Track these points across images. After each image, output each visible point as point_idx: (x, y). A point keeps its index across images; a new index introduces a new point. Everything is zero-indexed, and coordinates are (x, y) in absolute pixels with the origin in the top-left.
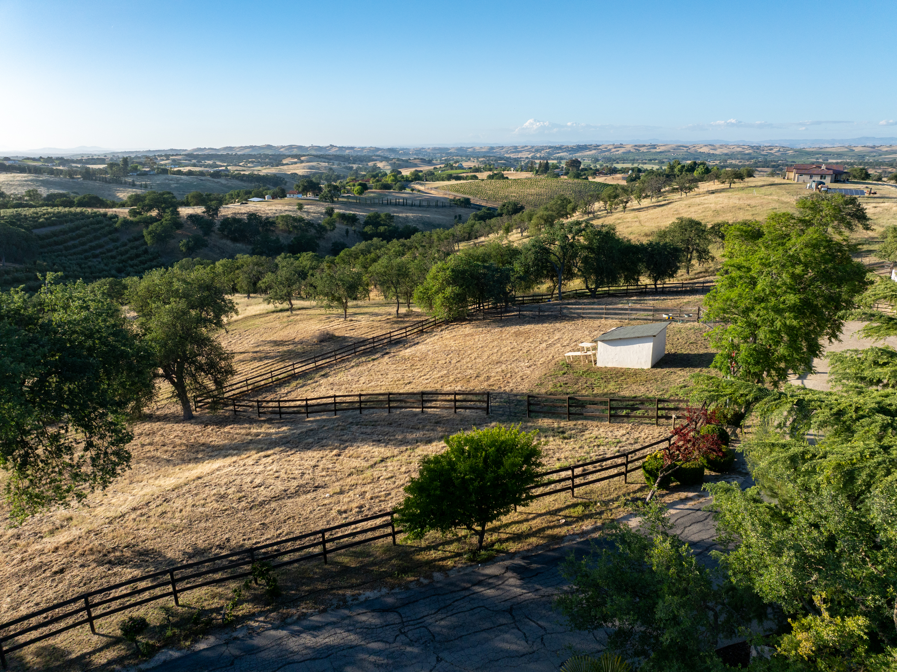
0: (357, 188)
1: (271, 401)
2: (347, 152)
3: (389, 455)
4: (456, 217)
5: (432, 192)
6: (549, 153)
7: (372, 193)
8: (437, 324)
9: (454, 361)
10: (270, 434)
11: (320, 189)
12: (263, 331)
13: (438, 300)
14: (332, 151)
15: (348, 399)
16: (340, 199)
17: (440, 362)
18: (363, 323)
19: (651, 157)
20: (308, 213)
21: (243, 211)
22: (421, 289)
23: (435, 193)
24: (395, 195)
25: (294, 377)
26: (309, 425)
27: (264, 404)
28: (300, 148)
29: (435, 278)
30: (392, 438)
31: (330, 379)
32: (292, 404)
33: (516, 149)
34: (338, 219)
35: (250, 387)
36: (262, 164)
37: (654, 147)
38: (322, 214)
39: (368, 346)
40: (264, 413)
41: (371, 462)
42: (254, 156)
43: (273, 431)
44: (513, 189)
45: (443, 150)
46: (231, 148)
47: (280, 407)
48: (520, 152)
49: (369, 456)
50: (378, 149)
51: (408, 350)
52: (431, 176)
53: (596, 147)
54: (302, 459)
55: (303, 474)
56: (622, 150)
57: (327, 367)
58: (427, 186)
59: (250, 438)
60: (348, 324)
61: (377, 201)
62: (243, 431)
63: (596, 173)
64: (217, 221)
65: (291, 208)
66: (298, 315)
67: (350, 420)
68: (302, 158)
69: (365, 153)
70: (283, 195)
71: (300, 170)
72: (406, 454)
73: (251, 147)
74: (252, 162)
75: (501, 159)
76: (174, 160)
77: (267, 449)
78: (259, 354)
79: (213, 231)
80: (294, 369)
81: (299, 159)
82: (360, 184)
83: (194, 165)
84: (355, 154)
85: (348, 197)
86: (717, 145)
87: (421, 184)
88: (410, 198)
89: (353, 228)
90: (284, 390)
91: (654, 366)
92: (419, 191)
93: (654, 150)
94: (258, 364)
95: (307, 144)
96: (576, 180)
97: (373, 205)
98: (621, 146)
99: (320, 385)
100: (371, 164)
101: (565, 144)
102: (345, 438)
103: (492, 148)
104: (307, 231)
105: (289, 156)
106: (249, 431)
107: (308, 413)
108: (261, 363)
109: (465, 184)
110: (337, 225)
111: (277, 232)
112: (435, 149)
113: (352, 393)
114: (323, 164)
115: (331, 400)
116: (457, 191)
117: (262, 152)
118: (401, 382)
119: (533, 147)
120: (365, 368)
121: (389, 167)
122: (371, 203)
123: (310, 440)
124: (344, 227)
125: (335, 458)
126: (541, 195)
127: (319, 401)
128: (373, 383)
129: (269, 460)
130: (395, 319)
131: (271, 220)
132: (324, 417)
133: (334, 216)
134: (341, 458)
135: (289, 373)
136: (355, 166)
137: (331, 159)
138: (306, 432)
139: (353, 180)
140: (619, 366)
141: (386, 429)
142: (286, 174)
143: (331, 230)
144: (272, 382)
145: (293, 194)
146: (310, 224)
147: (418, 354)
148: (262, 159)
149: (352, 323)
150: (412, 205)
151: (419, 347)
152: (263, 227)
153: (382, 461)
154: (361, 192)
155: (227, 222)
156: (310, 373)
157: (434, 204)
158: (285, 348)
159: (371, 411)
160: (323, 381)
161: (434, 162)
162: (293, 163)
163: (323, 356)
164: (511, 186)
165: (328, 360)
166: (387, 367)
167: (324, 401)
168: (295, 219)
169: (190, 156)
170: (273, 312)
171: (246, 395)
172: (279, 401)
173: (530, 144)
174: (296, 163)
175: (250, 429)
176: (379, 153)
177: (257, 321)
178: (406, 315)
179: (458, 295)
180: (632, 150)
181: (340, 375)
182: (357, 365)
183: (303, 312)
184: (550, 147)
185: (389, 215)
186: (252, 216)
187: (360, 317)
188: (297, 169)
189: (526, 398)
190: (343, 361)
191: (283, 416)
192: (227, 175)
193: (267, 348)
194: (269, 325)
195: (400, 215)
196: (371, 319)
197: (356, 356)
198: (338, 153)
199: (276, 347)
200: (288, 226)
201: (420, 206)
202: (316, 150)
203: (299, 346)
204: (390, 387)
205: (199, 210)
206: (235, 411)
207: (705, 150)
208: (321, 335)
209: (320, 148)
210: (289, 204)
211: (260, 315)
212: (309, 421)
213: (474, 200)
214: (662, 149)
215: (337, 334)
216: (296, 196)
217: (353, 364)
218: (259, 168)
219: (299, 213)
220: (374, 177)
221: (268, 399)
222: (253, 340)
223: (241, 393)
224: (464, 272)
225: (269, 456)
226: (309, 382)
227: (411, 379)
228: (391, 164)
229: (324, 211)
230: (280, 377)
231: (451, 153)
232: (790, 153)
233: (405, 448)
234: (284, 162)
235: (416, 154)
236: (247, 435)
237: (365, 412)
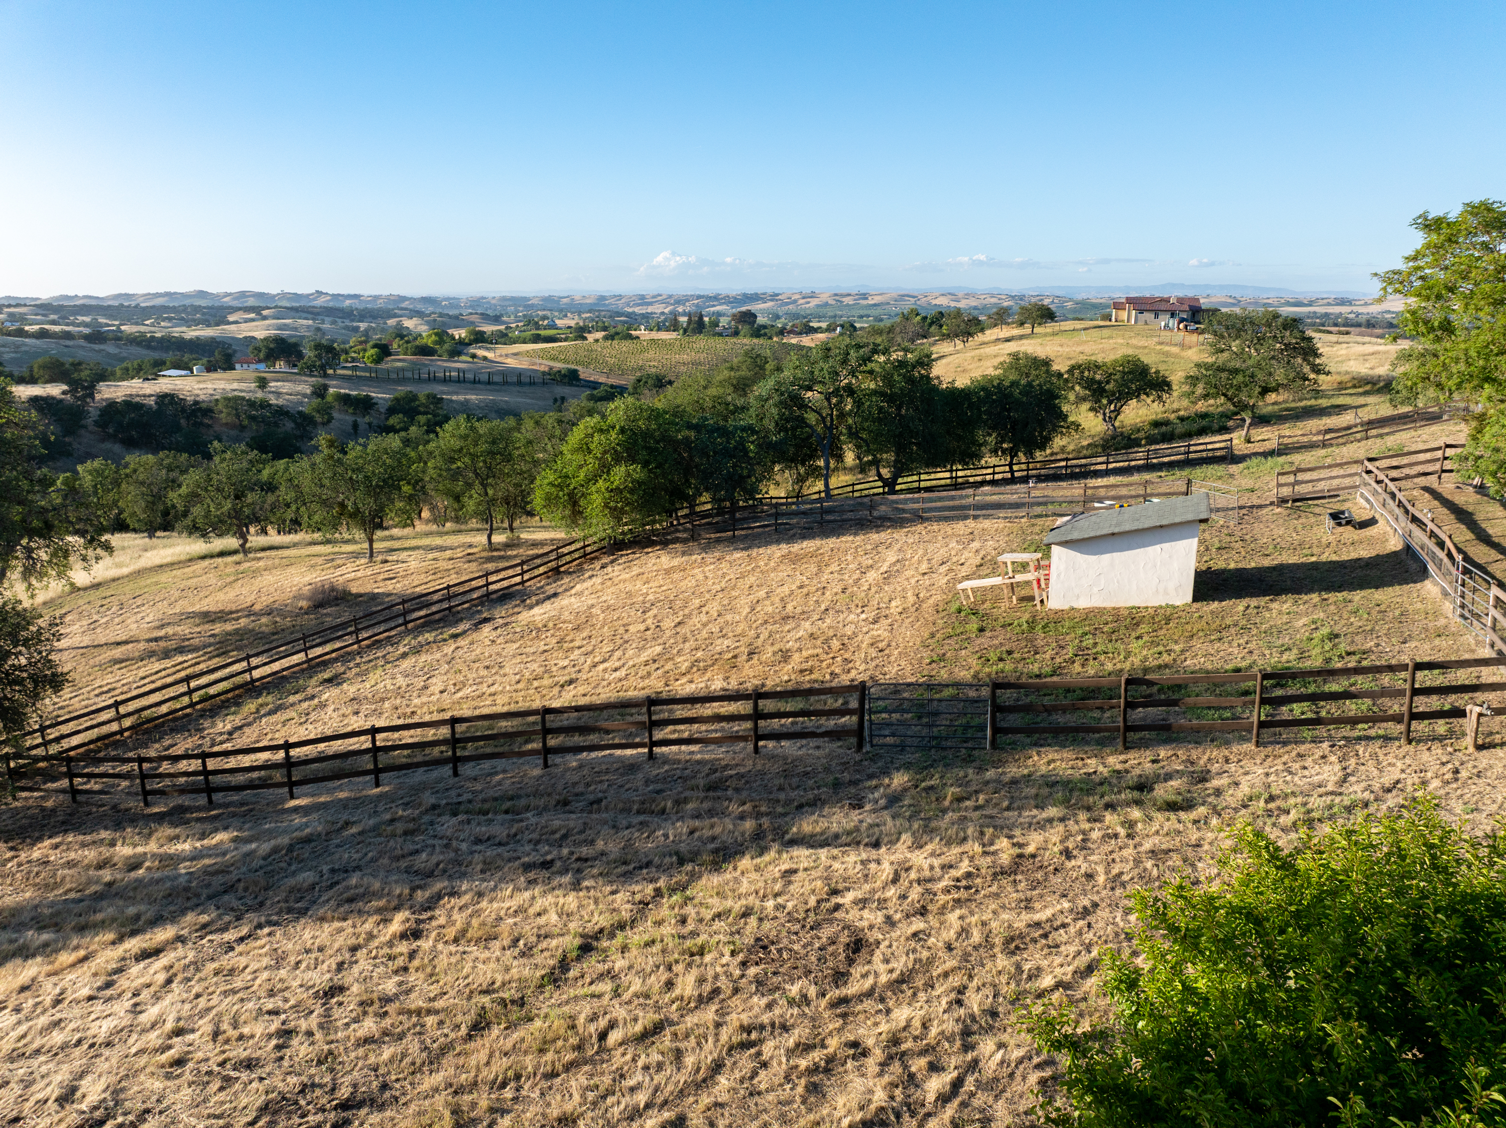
0: (372, 352)
1: (187, 756)
2: (348, 303)
3: (602, 920)
4: (555, 400)
5: (509, 361)
6: (697, 305)
7: (400, 361)
8: (587, 557)
9: (668, 624)
10: (174, 860)
11: (300, 356)
12: (177, 594)
13: (596, 497)
14: (320, 302)
15: (408, 737)
16: (339, 372)
17: (632, 629)
18: (413, 564)
19: (862, 312)
20: (278, 394)
21: (148, 392)
22: (552, 478)
23: (512, 363)
24: (442, 364)
25: (252, 689)
26: (298, 820)
27: (165, 767)
28: (260, 295)
29: (584, 448)
30: (585, 851)
31: (350, 689)
32: (246, 761)
33: (642, 300)
34: (336, 404)
35: (127, 723)
36: (189, 323)
37: (864, 296)
38: (305, 395)
39: (434, 608)
40: (161, 792)
41: (546, 961)
42: (174, 309)
43: (185, 846)
44: (651, 354)
45: (517, 301)
46: (128, 296)
47: (205, 772)
48: (651, 304)
49: (529, 931)
50: (403, 299)
51: (537, 610)
52: (504, 338)
53: (774, 297)
54: (279, 960)
55: (286, 1033)
56: (814, 302)
57: (336, 660)
58: (498, 352)
59: (107, 875)
60: (377, 568)
61: (409, 375)
62: (90, 855)
63: (782, 332)
64: (93, 409)
65: (243, 386)
66: (259, 559)
67: (429, 799)
68: (265, 313)
69: (380, 304)
70: (228, 365)
71: (260, 331)
72: (665, 909)
73: (167, 294)
74: (170, 319)
75: (620, 314)
76: (11, 315)
77: (157, 921)
78: (162, 644)
79: (85, 427)
80: (250, 669)
81: (259, 314)
82: (375, 346)
83: (54, 323)
84: (361, 307)
85: (354, 368)
86: (961, 295)
87: (487, 349)
88: (470, 370)
89: (367, 419)
90: (223, 725)
91: (1196, 598)
92: (485, 358)
93: (864, 302)
94: (157, 666)
95: (273, 289)
96: (756, 341)
97: (402, 381)
98: (813, 295)
99: (323, 706)
100: (392, 322)
101: (724, 292)
102: (422, 860)
103: (602, 298)
104: (276, 424)
105: (240, 309)
106: (106, 852)
107: (291, 784)
108: (168, 663)
109: (566, 348)
110: (336, 415)
111: (217, 428)
112: (504, 299)
113: (416, 719)
114: (305, 322)
115: (364, 742)
116: (554, 359)
117: (187, 302)
118: (546, 682)
119: (670, 297)
120: (438, 656)
121: (425, 328)
122: (400, 378)
123: (307, 877)
124: (350, 419)
125: (403, 947)
126: (700, 364)
127: (322, 746)
128: (467, 691)
129: (156, 970)
130: (485, 554)
131: (204, 405)
132: (342, 795)
133: (329, 399)
134: (425, 944)
135: (238, 680)
136: (363, 326)
137: (318, 314)
138: (291, 848)
139: (361, 343)
140: (1108, 604)
141: (557, 822)
142: (233, 338)
143: (323, 424)
144: (192, 705)
145: (248, 363)
146: (281, 412)
147: (566, 616)
148: (188, 314)
149: (387, 567)
150: (474, 382)
151: (564, 601)
152: (188, 418)
153: (586, 949)
154: (378, 360)
155: (112, 409)
156: (295, 676)
157: (515, 379)
158: (229, 627)
159: (486, 765)
160: (330, 694)
161: (505, 319)
162: (247, 321)
163: (326, 634)
164: (646, 350)
165: (338, 645)
166: (496, 649)
167: (338, 746)
168: (252, 404)
169: (45, 308)
170: (203, 557)
171: (116, 745)
172: (204, 756)
173: (665, 292)
174: (253, 320)
175: (113, 844)
176: (405, 305)
177: (165, 577)
178: (507, 546)
179: (640, 483)
180: (831, 302)
181: (373, 677)
182: (417, 651)
183: (273, 553)
184: (699, 297)
185: (434, 397)
186: (167, 399)
187: (403, 555)
188: (257, 329)
189: (985, 692)
190: (377, 645)
191: (217, 797)
192: (119, 339)
193: (184, 629)
194: (193, 582)
195: (454, 398)
196: (430, 556)
197: (408, 632)
198: (331, 304)
199: (207, 627)
200: (238, 416)
201: (489, 383)
202: (289, 299)
203: (264, 620)
204: (519, 697)
205: (55, 390)
206: (74, 792)
207: (943, 301)
208: (315, 592)
209: (297, 296)
210: (240, 380)
211: (171, 565)
212: (296, 809)
213: (585, 373)
214: (877, 300)
215: (354, 590)
216: (253, 366)
217: (402, 650)
218: (184, 329)
219: (260, 395)
220: (402, 337)
221: (179, 750)
222: (151, 615)
223: (99, 739)
224: (647, 435)
225: (156, 952)
226: (292, 699)
227: (571, 673)
228: (428, 323)
229: (308, 392)
230: (212, 691)
231: (533, 305)
232: (1069, 305)
233: (649, 889)
234: (231, 318)
235: (471, 307)
236: (100, 867)
237: (467, 770)
